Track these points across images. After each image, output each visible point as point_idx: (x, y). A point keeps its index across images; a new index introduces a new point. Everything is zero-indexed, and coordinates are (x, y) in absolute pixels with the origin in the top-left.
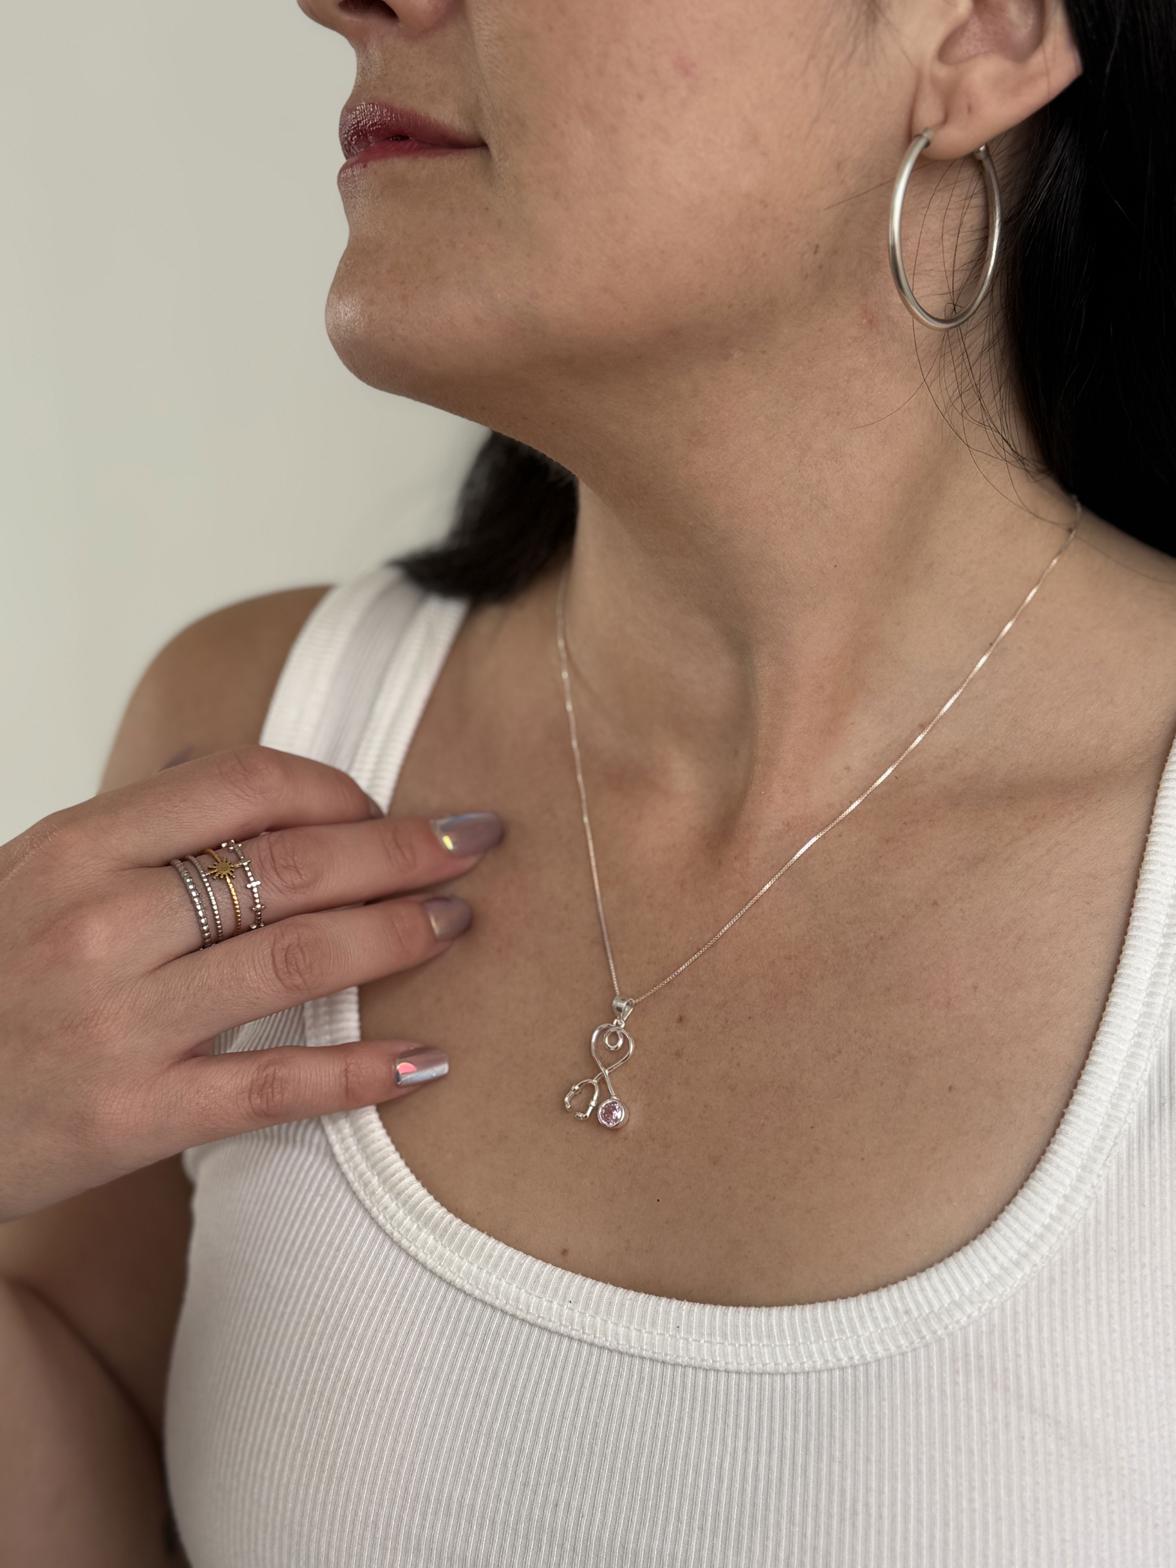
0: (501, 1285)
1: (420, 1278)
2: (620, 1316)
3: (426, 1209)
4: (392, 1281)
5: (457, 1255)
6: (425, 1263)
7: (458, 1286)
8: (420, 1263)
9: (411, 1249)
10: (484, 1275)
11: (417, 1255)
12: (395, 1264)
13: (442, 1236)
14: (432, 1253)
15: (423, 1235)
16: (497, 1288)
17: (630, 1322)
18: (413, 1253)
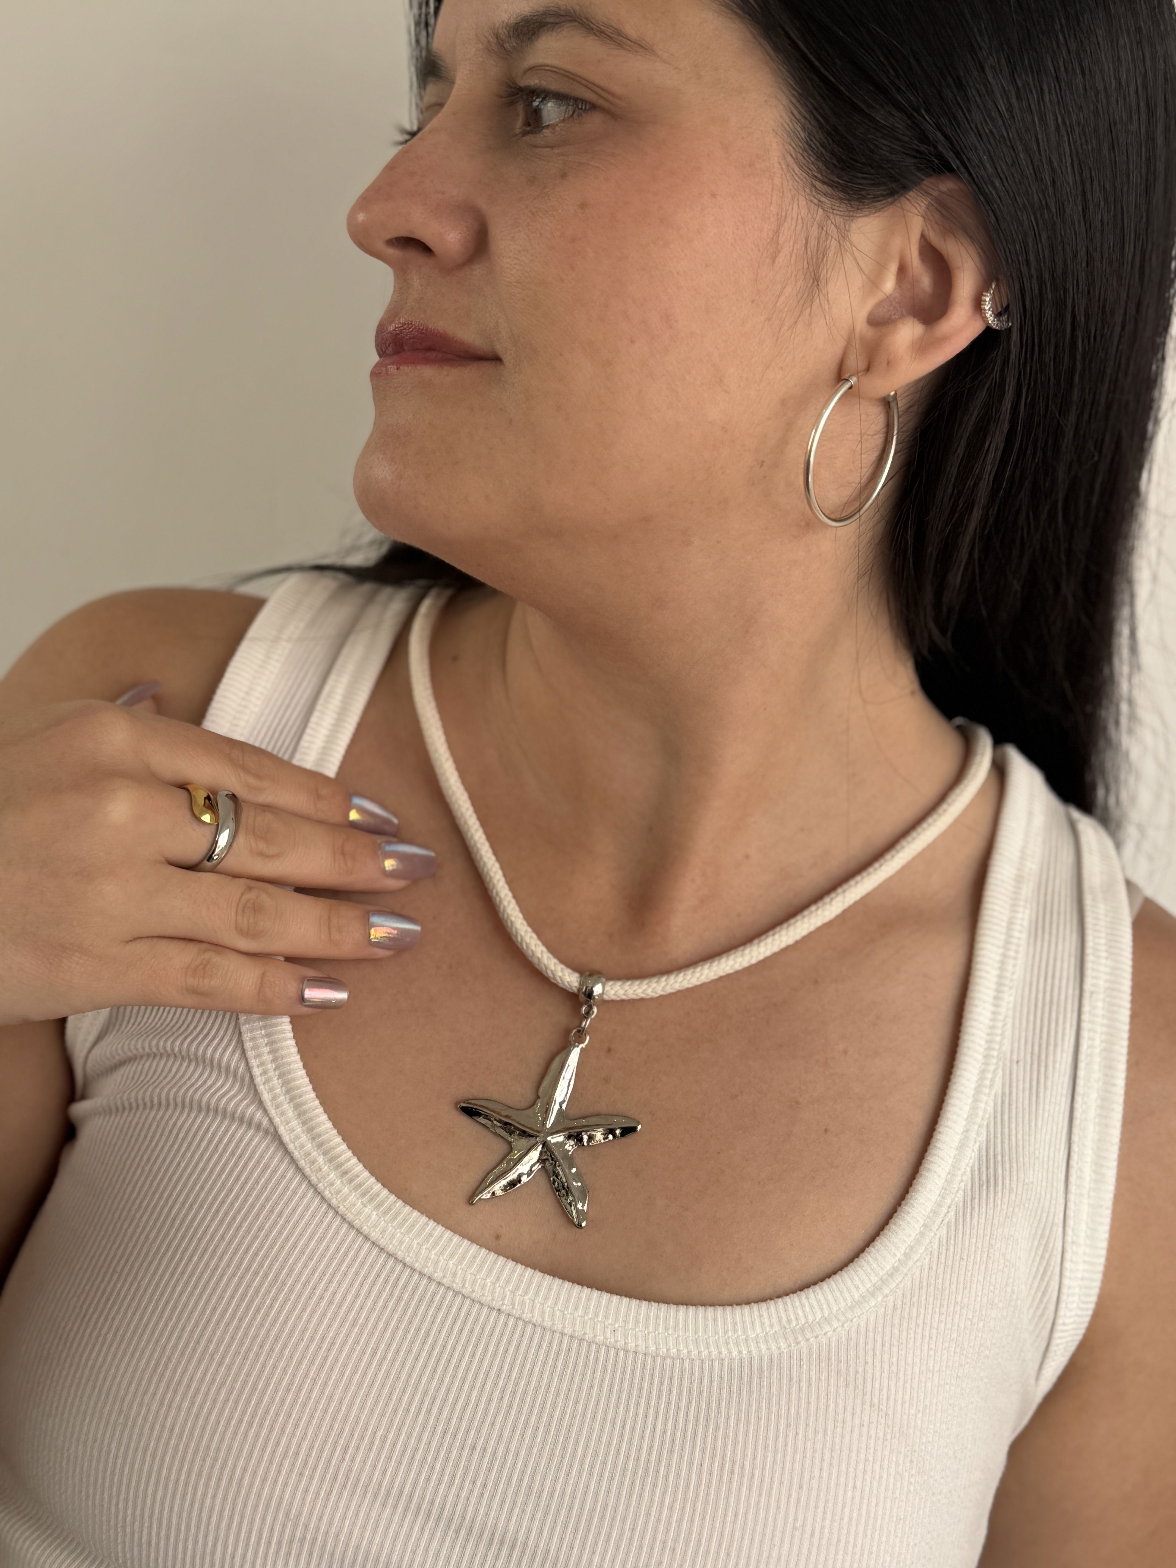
1: (361, 1247)
2: (546, 1298)
3: (372, 1189)
12: (337, 1232)
13: (385, 1213)
14: (375, 1226)
15: (367, 1210)
17: (556, 1304)
18: (357, 1226)
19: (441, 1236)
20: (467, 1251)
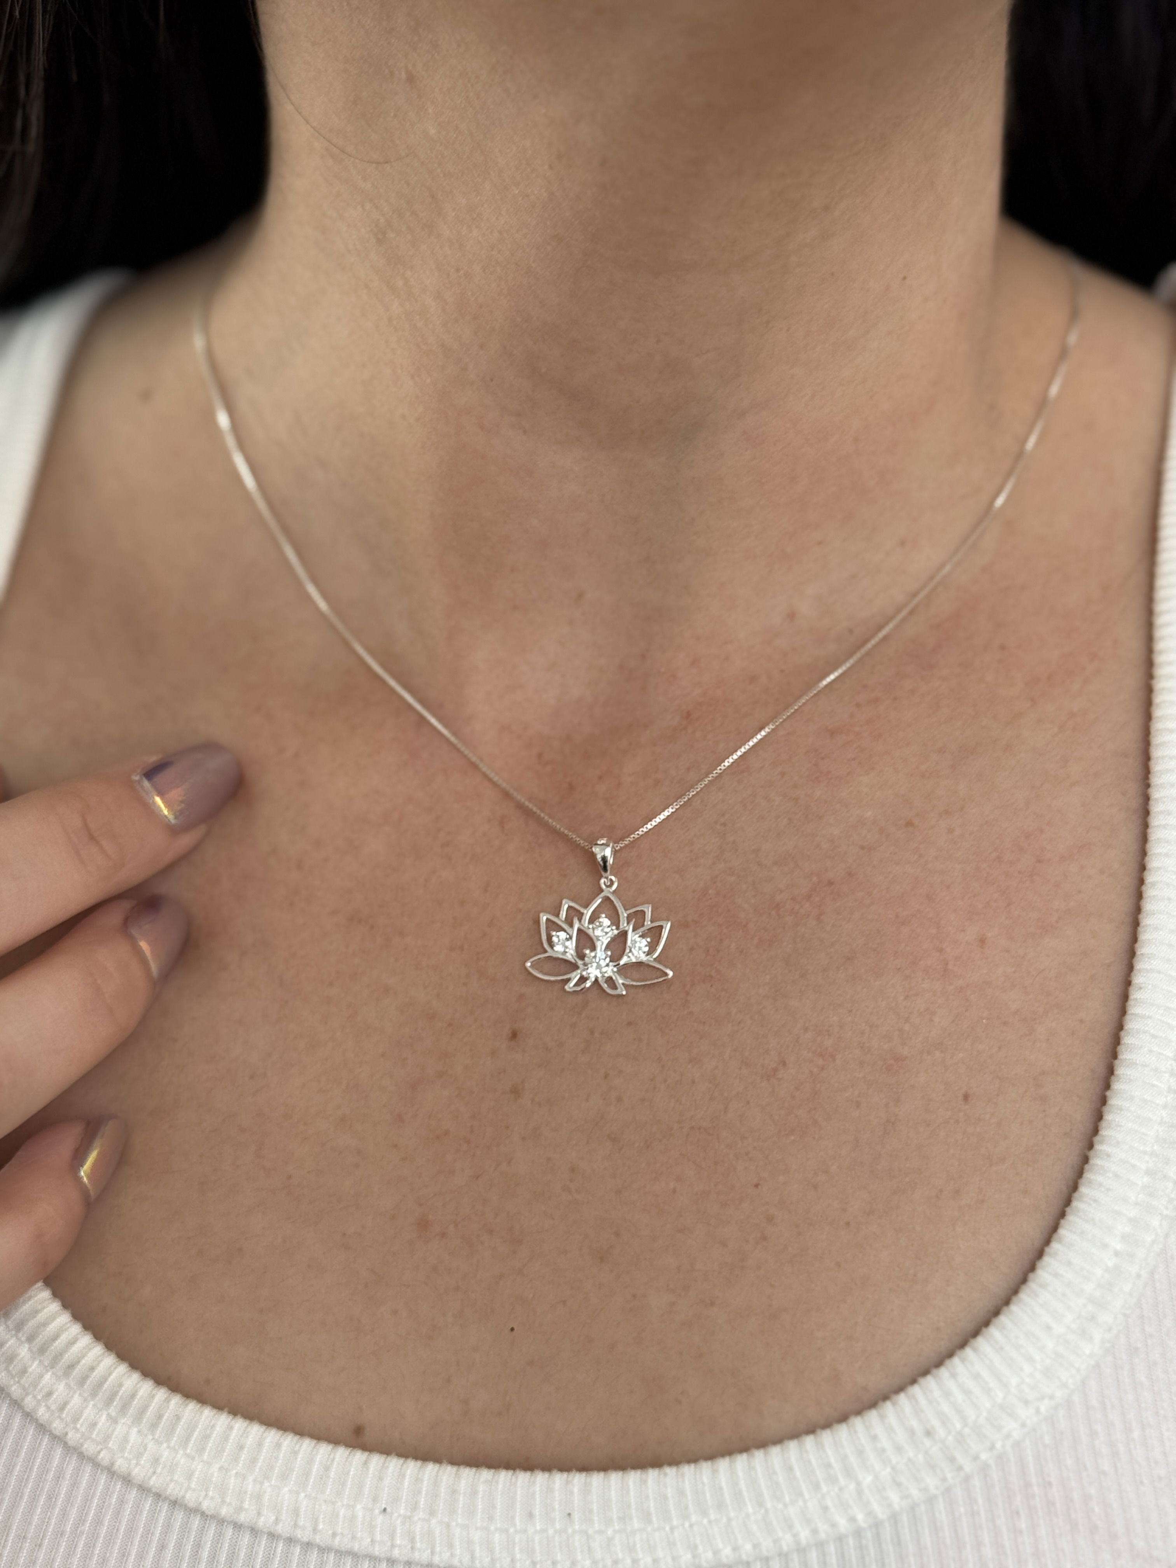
0: (265, 1492)
1: (122, 1502)
2: (471, 1513)
3: (121, 1385)
4: (73, 1514)
5: (181, 1452)
6: (129, 1474)
7: (191, 1505)
8: (119, 1476)
9: (102, 1455)
10: (232, 1480)
11: (113, 1464)
12: (74, 1484)
13: (153, 1426)
14: (139, 1455)
15: (120, 1430)
16: (259, 1497)
17: (491, 1519)
18: (105, 1463)
19: (260, 1444)
20: (310, 1461)
